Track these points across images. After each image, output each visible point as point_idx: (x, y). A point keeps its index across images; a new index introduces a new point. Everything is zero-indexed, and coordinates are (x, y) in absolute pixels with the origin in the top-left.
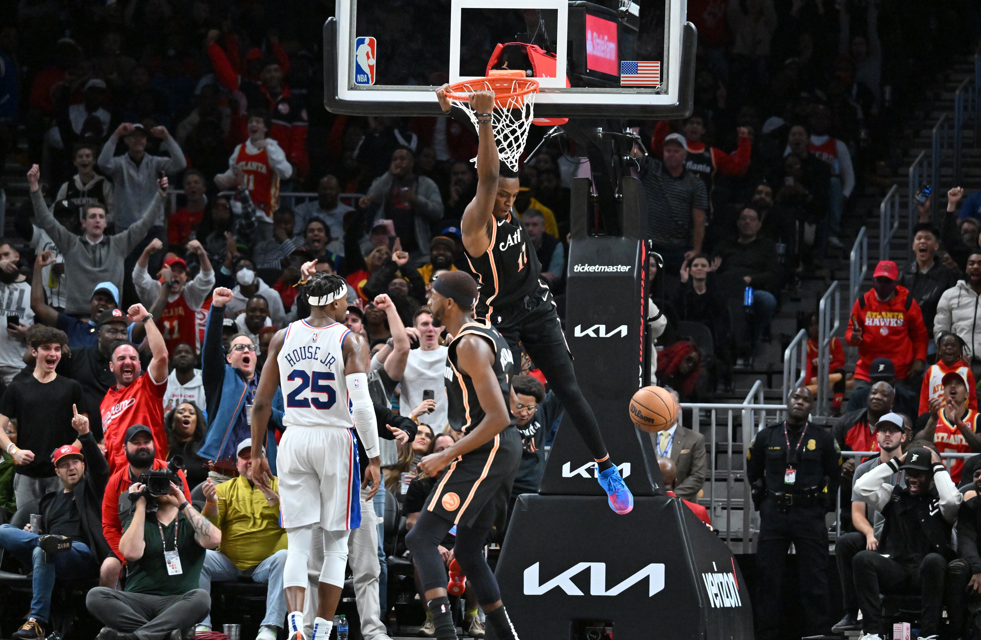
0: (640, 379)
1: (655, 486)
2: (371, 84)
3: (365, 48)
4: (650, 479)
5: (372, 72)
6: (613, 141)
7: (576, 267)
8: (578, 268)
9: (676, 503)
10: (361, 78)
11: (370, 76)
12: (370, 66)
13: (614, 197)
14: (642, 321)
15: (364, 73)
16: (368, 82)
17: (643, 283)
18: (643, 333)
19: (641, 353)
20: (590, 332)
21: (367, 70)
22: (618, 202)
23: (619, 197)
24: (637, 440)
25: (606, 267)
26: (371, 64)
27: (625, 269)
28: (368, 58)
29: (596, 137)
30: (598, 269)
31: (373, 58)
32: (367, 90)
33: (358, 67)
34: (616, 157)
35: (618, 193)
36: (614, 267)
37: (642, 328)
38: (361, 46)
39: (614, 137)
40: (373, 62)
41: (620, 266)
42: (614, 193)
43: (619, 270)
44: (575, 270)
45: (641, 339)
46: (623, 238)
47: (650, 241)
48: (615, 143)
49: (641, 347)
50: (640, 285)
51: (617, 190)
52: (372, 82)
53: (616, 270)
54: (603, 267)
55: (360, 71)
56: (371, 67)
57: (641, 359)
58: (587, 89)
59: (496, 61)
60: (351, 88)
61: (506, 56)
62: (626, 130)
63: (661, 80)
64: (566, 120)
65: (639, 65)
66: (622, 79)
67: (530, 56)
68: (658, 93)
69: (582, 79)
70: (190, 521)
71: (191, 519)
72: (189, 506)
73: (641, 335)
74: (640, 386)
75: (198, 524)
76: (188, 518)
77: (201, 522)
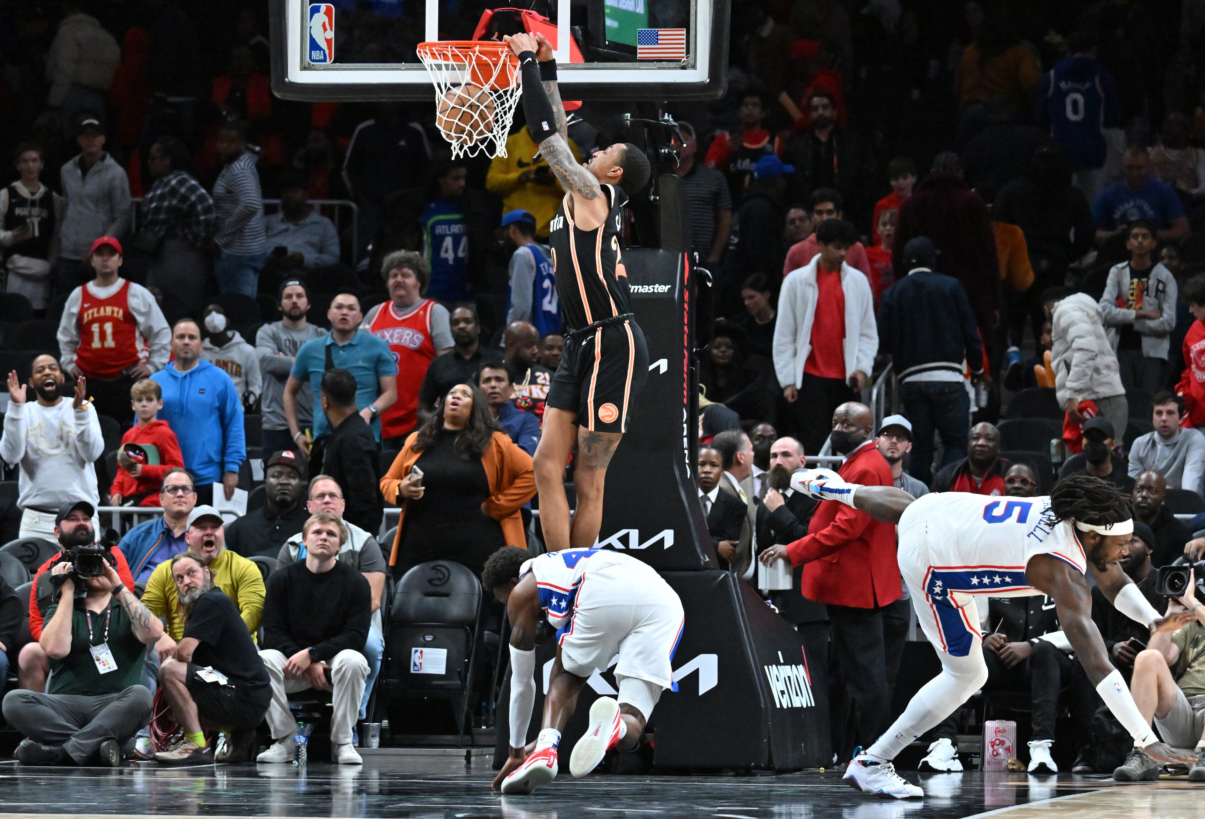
0: (685, 426)
1: (705, 558)
2: (328, 62)
3: (321, 18)
4: (699, 550)
5: (329, 48)
6: (646, 131)
9: (731, 579)
10: (316, 55)
11: (327, 52)
12: (326, 40)
13: (649, 200)
14: (686, 352)
15: (319, 48)
16: (325, 60)
17: (686, 306)
18: (687, 368)
19: (685, 393)
21: (323, 45)
22: (654, 205)
23: (655, 199)
24: (682, 501)
25: (640, 287)
26: (328, 38)
27: (663, 289)
28: (325, 29)
29: (621, 124)
31: (331, 29)
32: (324, 70)
33: (313, 41)
35: (655, 194)
36: (651, 287)
37: (686, 362)
38: (316, 15)
39: (648, 125)
40: (331, 34)
41: (657, 286)
42: (648, 195)
43: (656, 291)
45: (685, 376)
46: (661, 251)
48: (648, 133)
49: (685, 386)
50: (683, 309)
51: (652, 190)
52: (330, 59)
53: (652, 290)
54: (636, 287)
55: (314, 46)
56: (328, 41)
57: (685, 401)
58: (595, 64)
59: (483, 32)
60: (304, 68)
61: (496, 25)
62: (663, 116)
63: (688, 52)
64: (579, 103)
65: (659, 33)
66: (639, 51)
67: (525, 24)
68: (684, 68)
69: (599, 53)
70: (126, 609)
71: (128, 606)
72: (125, 589)
73: (685, 370)
74: (685, 433)
75: (135, 613)
76: (124, 605)
77: (139, 610)
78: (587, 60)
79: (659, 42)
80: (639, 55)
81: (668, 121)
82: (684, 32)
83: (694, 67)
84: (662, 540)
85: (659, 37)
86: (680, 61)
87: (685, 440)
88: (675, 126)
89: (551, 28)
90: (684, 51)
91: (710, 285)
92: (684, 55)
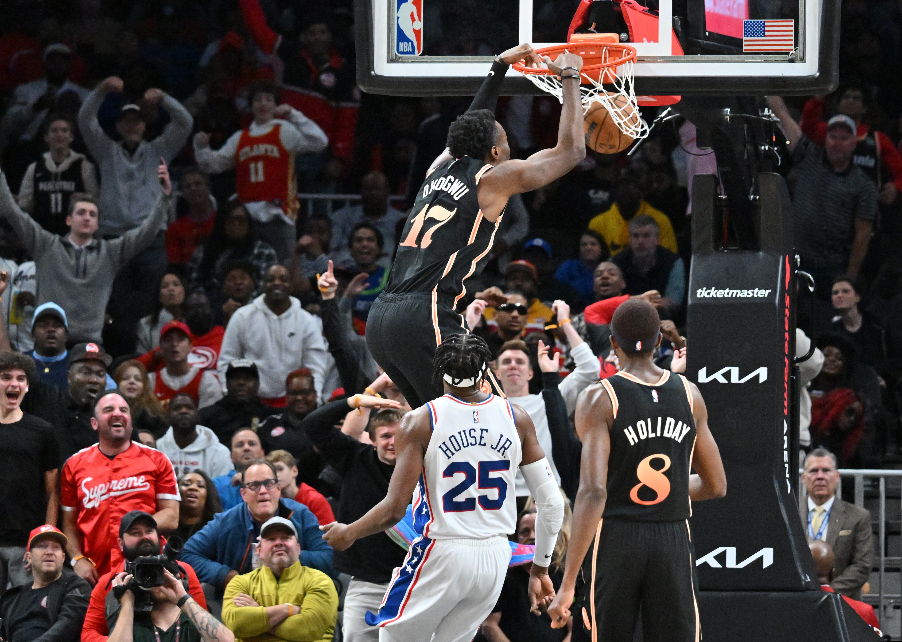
0: (785, 438)
1: (806, 578)
2: (417, 54)
3: (409, 7)
4: (800, 570)
5: (418, 39)
6: (746, 126)
7: (699, 291)
8: (702, 293)
9: (833, 600)
10: (404, 46)
11: (415, 44)
12: (414, 31)
13: (749, 199)
14: (787, 361)
15: (408, 40)
16: (413, 53)
17: (787, 311)
18: (788, 377)
19: (786, 404)
20: (719, 376)
21: (412, 36)
22: (754, 204)
23: (754, 199)
24: (782, 517)
25: (739, 291)
26: (417, 28)
27: (763, 293)
28: (413, 20)
29: (721, 119)
30: (728, 293)
31: (420, 20)
32: (412, 62)
33: (400, 32)
34: (750, 148)
35: (755, 193)
36: (750, 292)
37: (786, 371)
38: (404, 5)
39: (748, 121)
40: (419, 25)
41: (757, 290)
42: (747, 194)
43: (755, 296)
44: (698, 296)
45: (786, 386)
46: (761, 253)
47: (797, 256)
48: (748, 129)
49: (786, 396)
50: (784, 315)
51: (752, 189)
52: (419, 52)
53: (751, 295)
54: (735, 291)
55: (402, 37)
56: (417, 32)
57: (786, 412)
58: (699, 57)
59: (580, 22)
60: (391, 60)
61: (593, 16)
62: (763, 111)
63: (796, 44)
64: (679, 98)
65: (766, 24)
66: (744, 43)
67: (624, 15)
68: (792, 61)
69: (699, 45)
70: (193, 620)
71: (193, 616)
72: (190, 600)
73: (786, 379)
74: (785, 446)
75: (202, 623)
76: (190, 615)
77: (206, 621)
78: (686, 53)
79: (766, 33)
80: (744, 48)
81: (769, 116)
82: (793, 24)
83: (803, 60)
84: (761, 559)
85: (766, 29)
86: (788, 53)
87: (786, 453)
88: (777, 122)
89: (650, 18)
90: (793, 43)
91: (811, 289)
92: (793, 47)
